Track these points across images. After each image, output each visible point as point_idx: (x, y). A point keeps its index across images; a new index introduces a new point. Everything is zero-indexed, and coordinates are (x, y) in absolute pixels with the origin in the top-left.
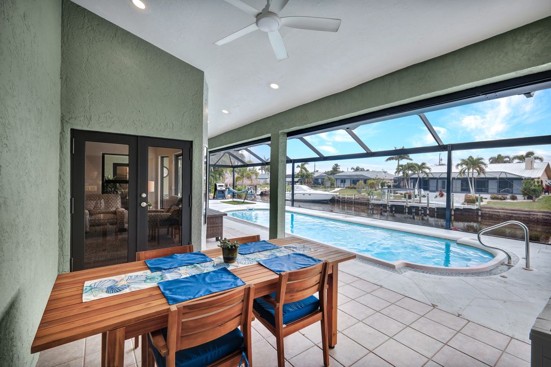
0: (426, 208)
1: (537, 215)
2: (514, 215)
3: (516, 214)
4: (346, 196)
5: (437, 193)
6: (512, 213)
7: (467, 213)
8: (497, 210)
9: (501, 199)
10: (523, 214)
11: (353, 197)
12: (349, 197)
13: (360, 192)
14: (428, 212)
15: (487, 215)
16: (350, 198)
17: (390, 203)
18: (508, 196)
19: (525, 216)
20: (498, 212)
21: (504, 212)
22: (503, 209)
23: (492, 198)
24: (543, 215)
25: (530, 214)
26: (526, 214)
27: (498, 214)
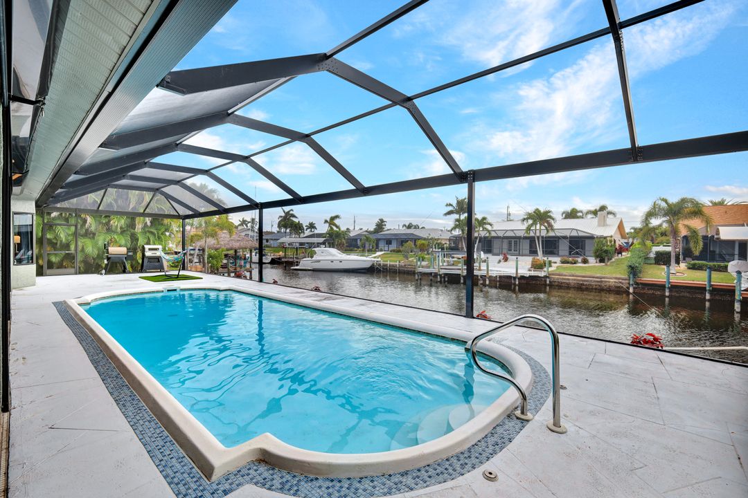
0: (485, 276)
1: (609, 282)
2: (585, 283)
3: (587, 281)
4: (388, 263)
5: (501, 257)
6: (582, 281)
7: (534, 282)
8: (567, 277)
9: (572, 263)
10: (595, 281)
11: (398, 263)
12: (391, 263)
13: (407, 258)
14: (487, 282)
15: (557, 283)
16: (393, 266)
17: (442, 272)
18: (580, 260)
19: (596, 283)
20: (568, 279)
21: (575, 280)
22: (573, 276)
23: (563, 262)
24: (615, 282)
25: (602, 282)
26: (598, 282)
27: (568, 281)
